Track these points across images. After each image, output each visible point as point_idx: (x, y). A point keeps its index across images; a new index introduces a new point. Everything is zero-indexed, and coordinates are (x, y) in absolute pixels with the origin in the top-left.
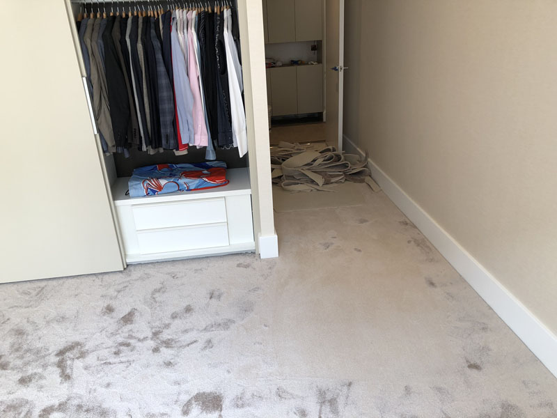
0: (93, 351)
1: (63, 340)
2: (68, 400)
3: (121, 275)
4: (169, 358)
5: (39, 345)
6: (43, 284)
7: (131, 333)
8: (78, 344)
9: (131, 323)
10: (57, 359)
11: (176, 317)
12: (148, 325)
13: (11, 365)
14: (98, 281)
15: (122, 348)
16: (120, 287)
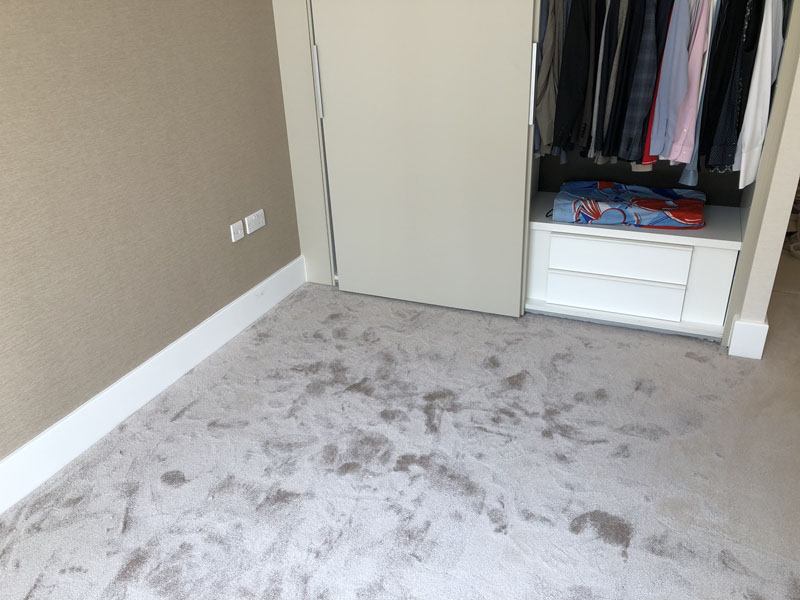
0: (467, 408)
1: (434, 382)
2: (432, 455)
3: (514, 323)
4: (563, 451)
5: (407, 380)
6: (420, 309)
7: (517, 401)
8: (450, 393)
9: (519, 389)
10: (425, 403)
11: (582, 400)
12: (541, 398)
13: (375, 393)
14: (484, 323)
15: (503, 416)
16: (511, 338)
